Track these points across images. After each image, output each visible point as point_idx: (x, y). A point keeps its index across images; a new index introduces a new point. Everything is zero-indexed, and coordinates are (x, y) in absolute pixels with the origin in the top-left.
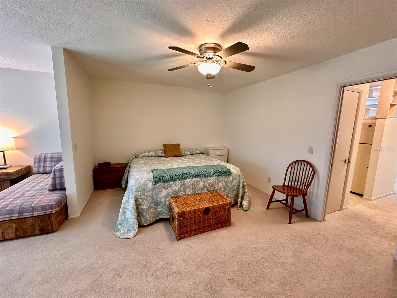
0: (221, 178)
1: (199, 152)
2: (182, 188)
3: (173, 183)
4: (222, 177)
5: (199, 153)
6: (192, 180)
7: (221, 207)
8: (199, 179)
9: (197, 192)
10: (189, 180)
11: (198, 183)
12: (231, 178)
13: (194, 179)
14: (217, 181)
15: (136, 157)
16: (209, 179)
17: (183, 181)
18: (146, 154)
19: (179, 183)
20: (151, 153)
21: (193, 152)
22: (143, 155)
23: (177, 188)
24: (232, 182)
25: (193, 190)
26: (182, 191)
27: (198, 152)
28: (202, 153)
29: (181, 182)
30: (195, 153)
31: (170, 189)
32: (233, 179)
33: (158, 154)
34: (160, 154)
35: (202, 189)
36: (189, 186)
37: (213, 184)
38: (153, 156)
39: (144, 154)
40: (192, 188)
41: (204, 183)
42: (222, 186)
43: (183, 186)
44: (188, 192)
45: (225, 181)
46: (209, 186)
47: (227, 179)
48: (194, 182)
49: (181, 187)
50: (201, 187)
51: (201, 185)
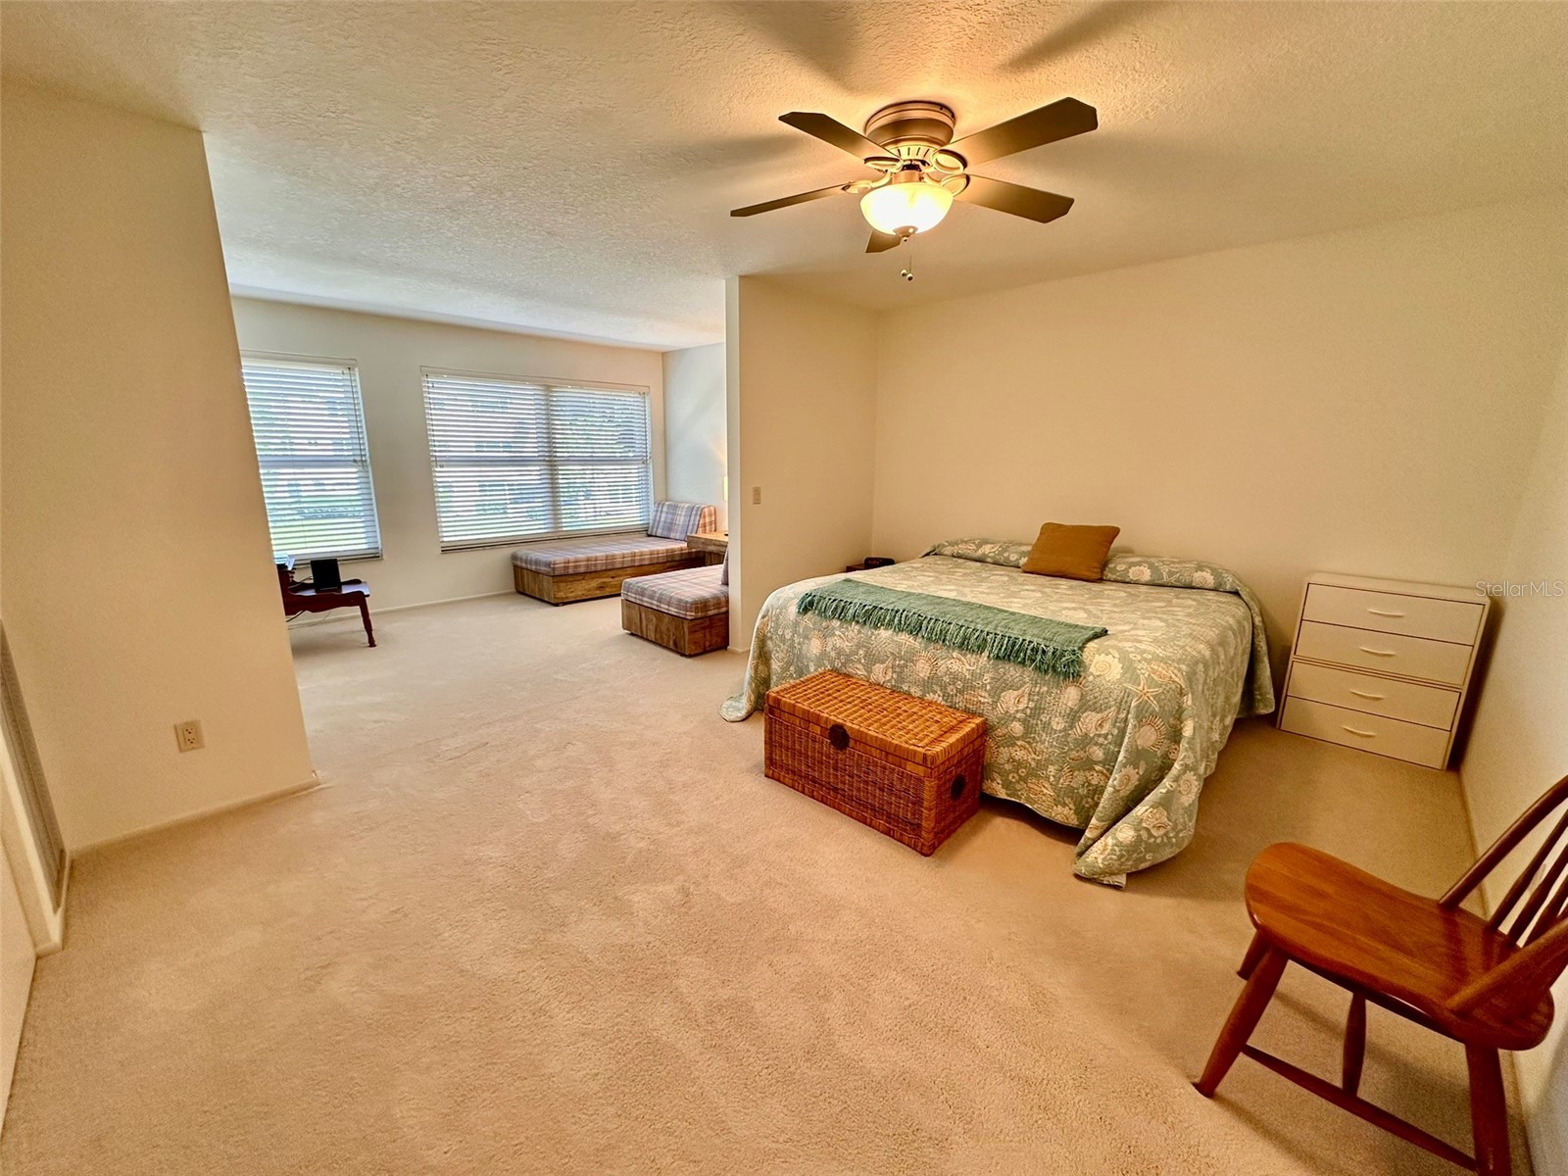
0: (1012, 672)
1: (1209, 579)
2: (861, 652)
3: (841, 627)
4: (1019, 669)
5: (1211, 586)
6: (895, 638)
7: (887, 753)
8: (920, 643)
9: (907, 689)
10: (884, 634)
11: (910, 658)
12: (1071, 695)
13: (903, 637)
14: (992, 678)
15: (936, 554)
16: (955, 654)
17: (867, 630)
18: (968, 549)
19: (856, 631)
20: (987, 549)
21: (1171, 574)
22: (955, 550)
23: (846, 646)
24: (1073, 717)
25: (895, 676)
26: (859, 661)
27: (1207, 578)
28: (1228, 587)
29: (859, 632)
30: (1186, 579)
31: (831, 641)
32: (1085, 705)
33: (1006, 555)
34: (1013, 558)
35: (928, 684)
36: (882, 654)
37: (968, 686)
38: (989, 560)
39: (961, 549)
40: (890, 665)
41: (935, 666)
42: (1017, 711)
43: (865, 647)
44: (879, 673)
45: (1036, 698)
46: (954, 684)
47: (1045, 689)
48: (900, 645)
49: (859, 646)
50: (921, 675)
51: (923, 669)
